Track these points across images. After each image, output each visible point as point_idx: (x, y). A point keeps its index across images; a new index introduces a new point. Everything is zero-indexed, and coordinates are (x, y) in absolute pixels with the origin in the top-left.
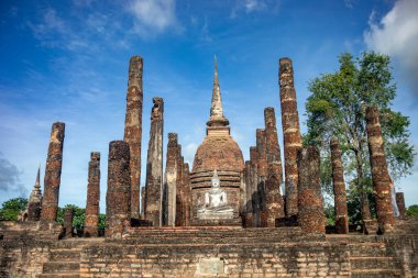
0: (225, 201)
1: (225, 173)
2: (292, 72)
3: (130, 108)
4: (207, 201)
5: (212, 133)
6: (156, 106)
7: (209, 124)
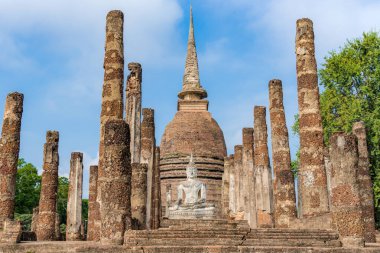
0: (203, 196)
1: (202, 160)
2: (313, 38)
3: (108, 77)
4: (180, 196)
5: (184, 108)
6: (133, 74)
7: (182, 96)
